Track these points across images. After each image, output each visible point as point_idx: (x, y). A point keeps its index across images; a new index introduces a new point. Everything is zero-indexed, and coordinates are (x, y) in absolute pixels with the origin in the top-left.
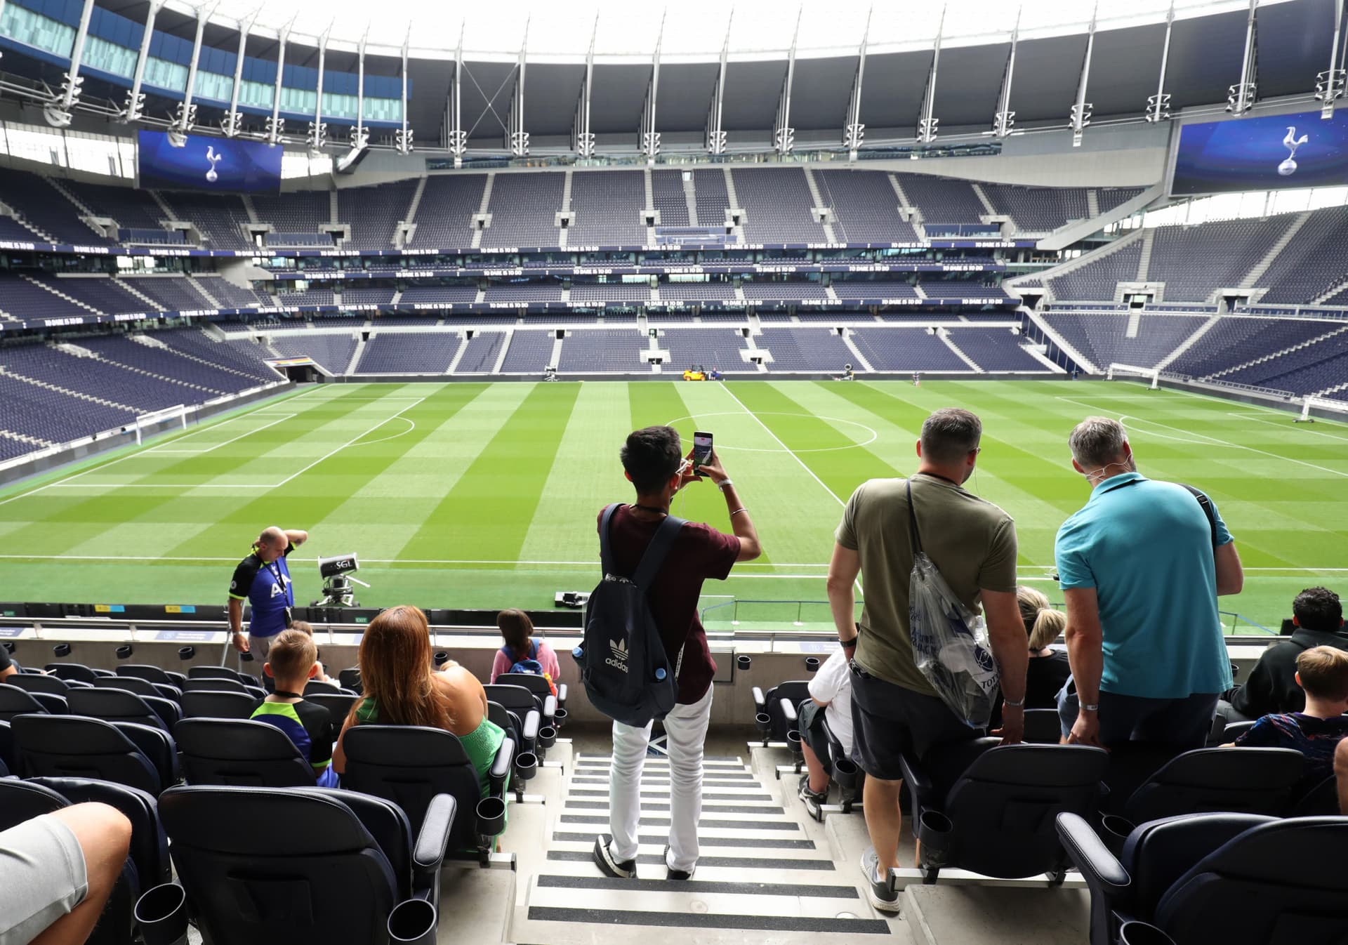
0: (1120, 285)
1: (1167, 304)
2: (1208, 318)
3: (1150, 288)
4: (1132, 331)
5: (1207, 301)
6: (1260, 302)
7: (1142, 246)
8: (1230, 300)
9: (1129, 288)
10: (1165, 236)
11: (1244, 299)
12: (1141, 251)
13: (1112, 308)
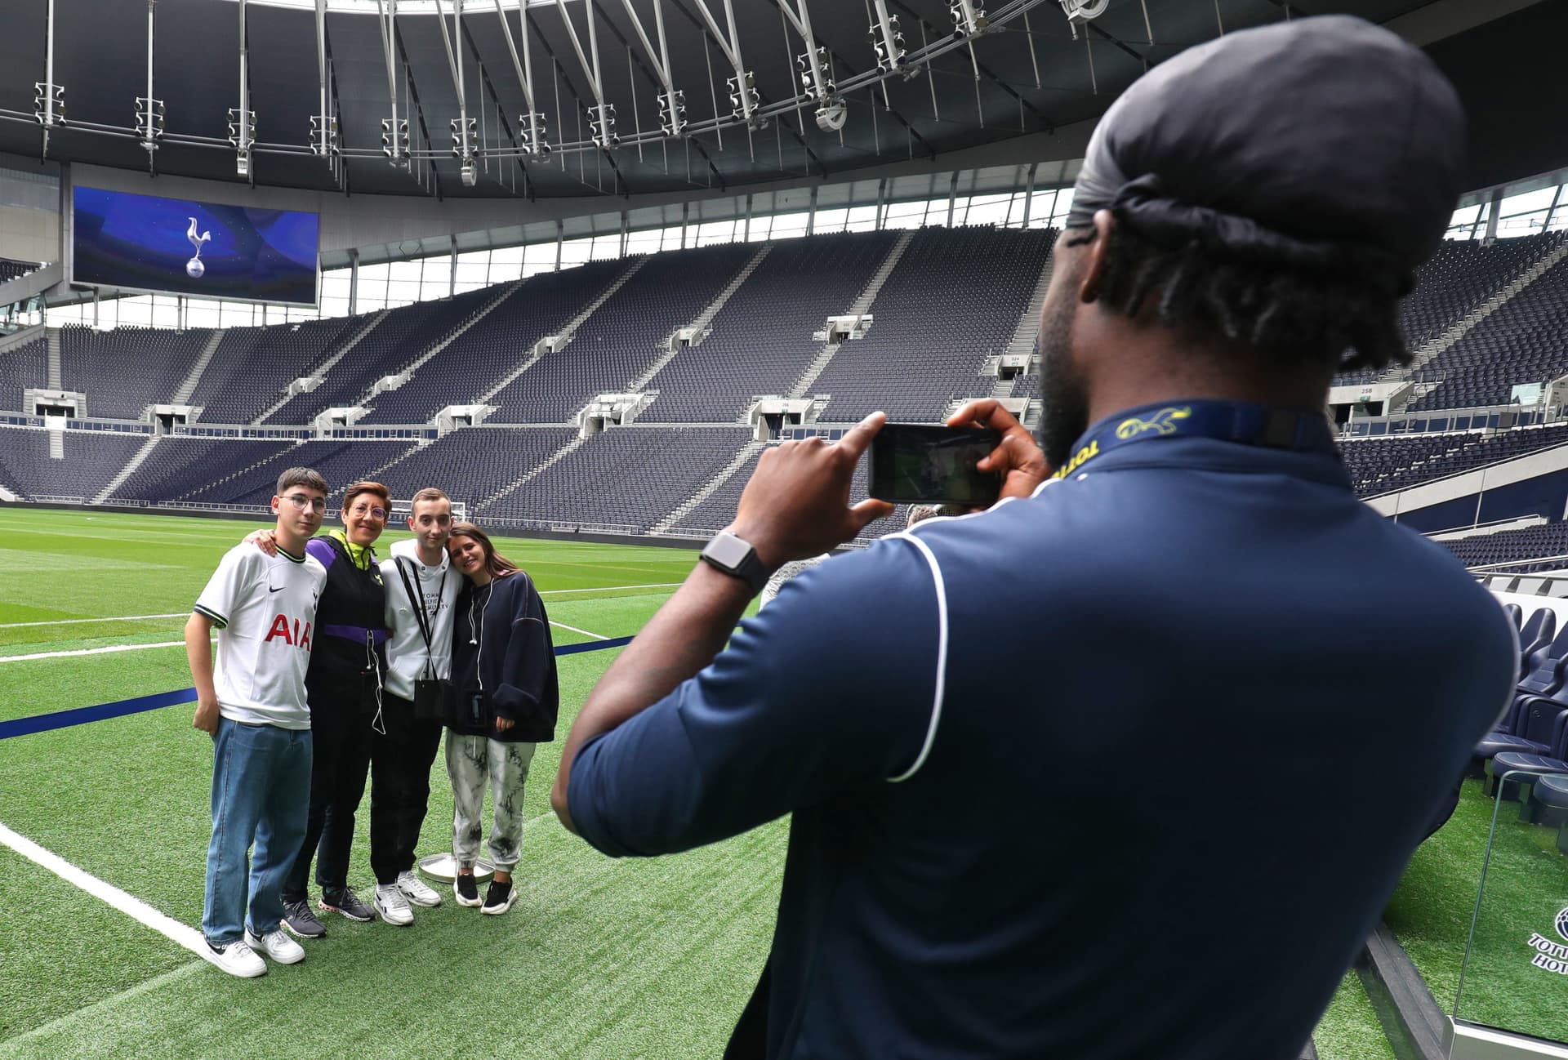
0: (28, 393)
1: (94, 420)
2: (147, 438)
3: (69, 398)
4: (57, 451)
5: (141, 419)
6: (200, 421)
7: (47, 345)
8: (167, 420)
9: (42, 396)
10: (74, 337)
11: (181, 419)
12: (47, 352)
13: (23, 422)
